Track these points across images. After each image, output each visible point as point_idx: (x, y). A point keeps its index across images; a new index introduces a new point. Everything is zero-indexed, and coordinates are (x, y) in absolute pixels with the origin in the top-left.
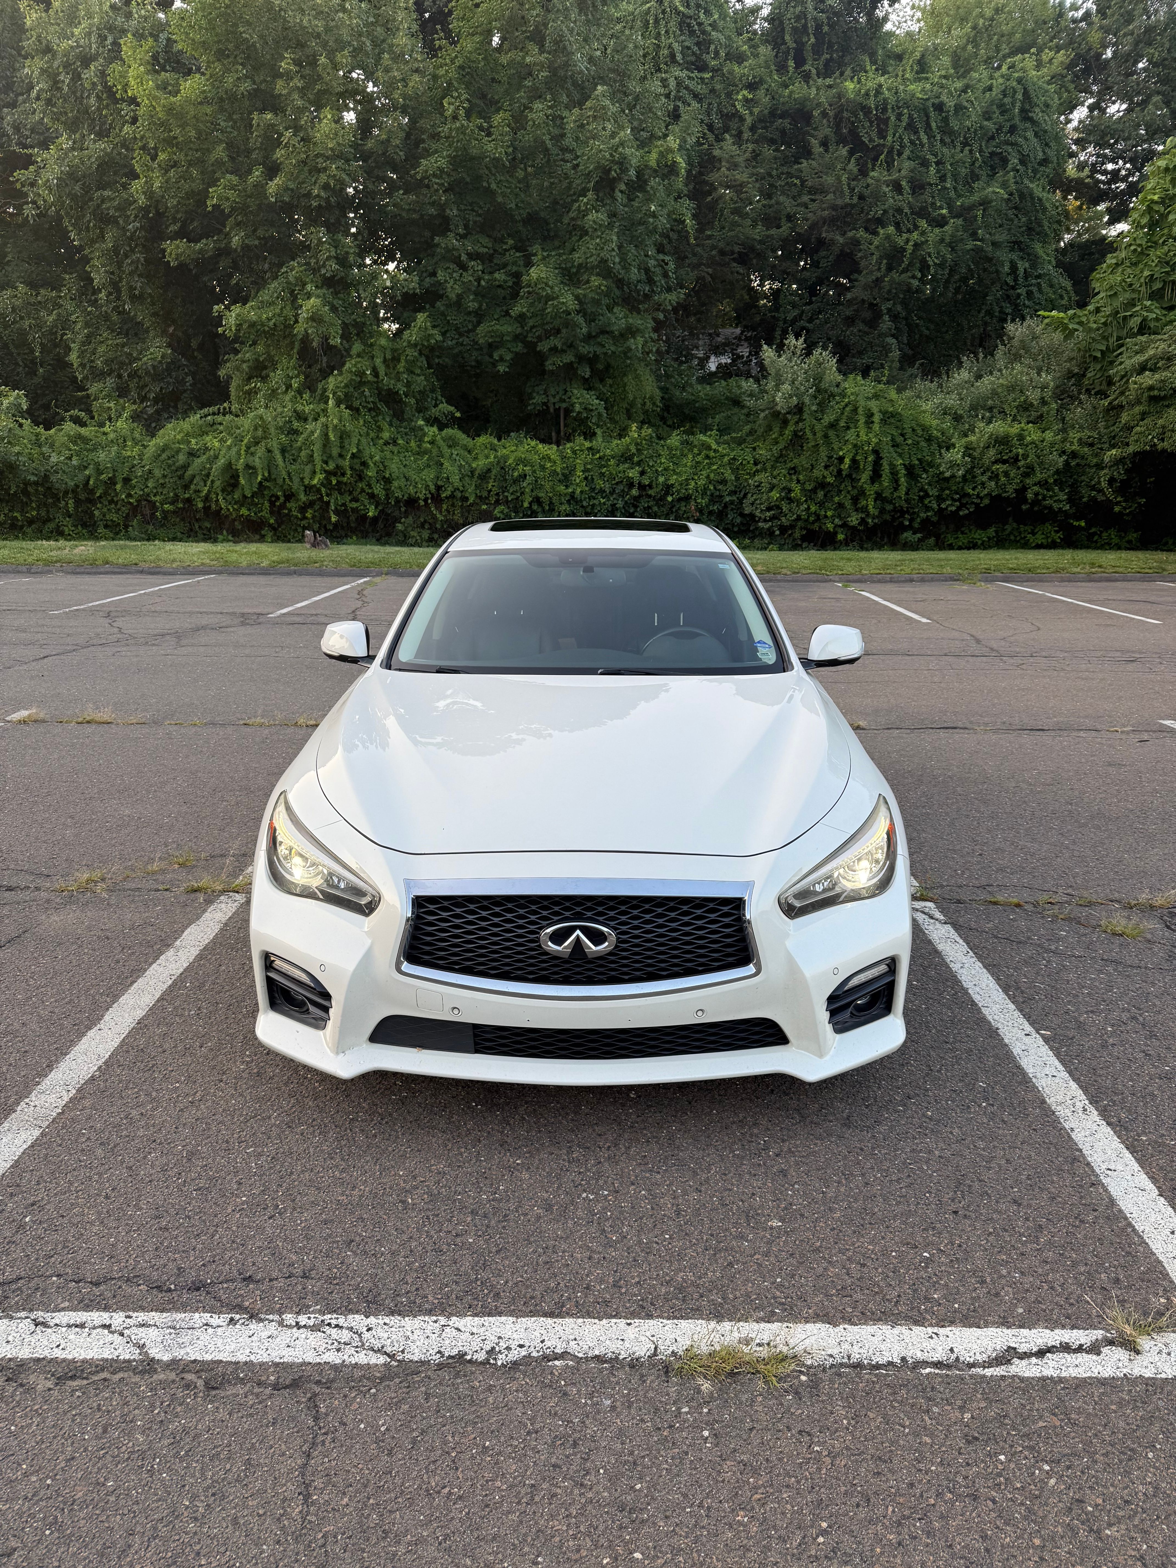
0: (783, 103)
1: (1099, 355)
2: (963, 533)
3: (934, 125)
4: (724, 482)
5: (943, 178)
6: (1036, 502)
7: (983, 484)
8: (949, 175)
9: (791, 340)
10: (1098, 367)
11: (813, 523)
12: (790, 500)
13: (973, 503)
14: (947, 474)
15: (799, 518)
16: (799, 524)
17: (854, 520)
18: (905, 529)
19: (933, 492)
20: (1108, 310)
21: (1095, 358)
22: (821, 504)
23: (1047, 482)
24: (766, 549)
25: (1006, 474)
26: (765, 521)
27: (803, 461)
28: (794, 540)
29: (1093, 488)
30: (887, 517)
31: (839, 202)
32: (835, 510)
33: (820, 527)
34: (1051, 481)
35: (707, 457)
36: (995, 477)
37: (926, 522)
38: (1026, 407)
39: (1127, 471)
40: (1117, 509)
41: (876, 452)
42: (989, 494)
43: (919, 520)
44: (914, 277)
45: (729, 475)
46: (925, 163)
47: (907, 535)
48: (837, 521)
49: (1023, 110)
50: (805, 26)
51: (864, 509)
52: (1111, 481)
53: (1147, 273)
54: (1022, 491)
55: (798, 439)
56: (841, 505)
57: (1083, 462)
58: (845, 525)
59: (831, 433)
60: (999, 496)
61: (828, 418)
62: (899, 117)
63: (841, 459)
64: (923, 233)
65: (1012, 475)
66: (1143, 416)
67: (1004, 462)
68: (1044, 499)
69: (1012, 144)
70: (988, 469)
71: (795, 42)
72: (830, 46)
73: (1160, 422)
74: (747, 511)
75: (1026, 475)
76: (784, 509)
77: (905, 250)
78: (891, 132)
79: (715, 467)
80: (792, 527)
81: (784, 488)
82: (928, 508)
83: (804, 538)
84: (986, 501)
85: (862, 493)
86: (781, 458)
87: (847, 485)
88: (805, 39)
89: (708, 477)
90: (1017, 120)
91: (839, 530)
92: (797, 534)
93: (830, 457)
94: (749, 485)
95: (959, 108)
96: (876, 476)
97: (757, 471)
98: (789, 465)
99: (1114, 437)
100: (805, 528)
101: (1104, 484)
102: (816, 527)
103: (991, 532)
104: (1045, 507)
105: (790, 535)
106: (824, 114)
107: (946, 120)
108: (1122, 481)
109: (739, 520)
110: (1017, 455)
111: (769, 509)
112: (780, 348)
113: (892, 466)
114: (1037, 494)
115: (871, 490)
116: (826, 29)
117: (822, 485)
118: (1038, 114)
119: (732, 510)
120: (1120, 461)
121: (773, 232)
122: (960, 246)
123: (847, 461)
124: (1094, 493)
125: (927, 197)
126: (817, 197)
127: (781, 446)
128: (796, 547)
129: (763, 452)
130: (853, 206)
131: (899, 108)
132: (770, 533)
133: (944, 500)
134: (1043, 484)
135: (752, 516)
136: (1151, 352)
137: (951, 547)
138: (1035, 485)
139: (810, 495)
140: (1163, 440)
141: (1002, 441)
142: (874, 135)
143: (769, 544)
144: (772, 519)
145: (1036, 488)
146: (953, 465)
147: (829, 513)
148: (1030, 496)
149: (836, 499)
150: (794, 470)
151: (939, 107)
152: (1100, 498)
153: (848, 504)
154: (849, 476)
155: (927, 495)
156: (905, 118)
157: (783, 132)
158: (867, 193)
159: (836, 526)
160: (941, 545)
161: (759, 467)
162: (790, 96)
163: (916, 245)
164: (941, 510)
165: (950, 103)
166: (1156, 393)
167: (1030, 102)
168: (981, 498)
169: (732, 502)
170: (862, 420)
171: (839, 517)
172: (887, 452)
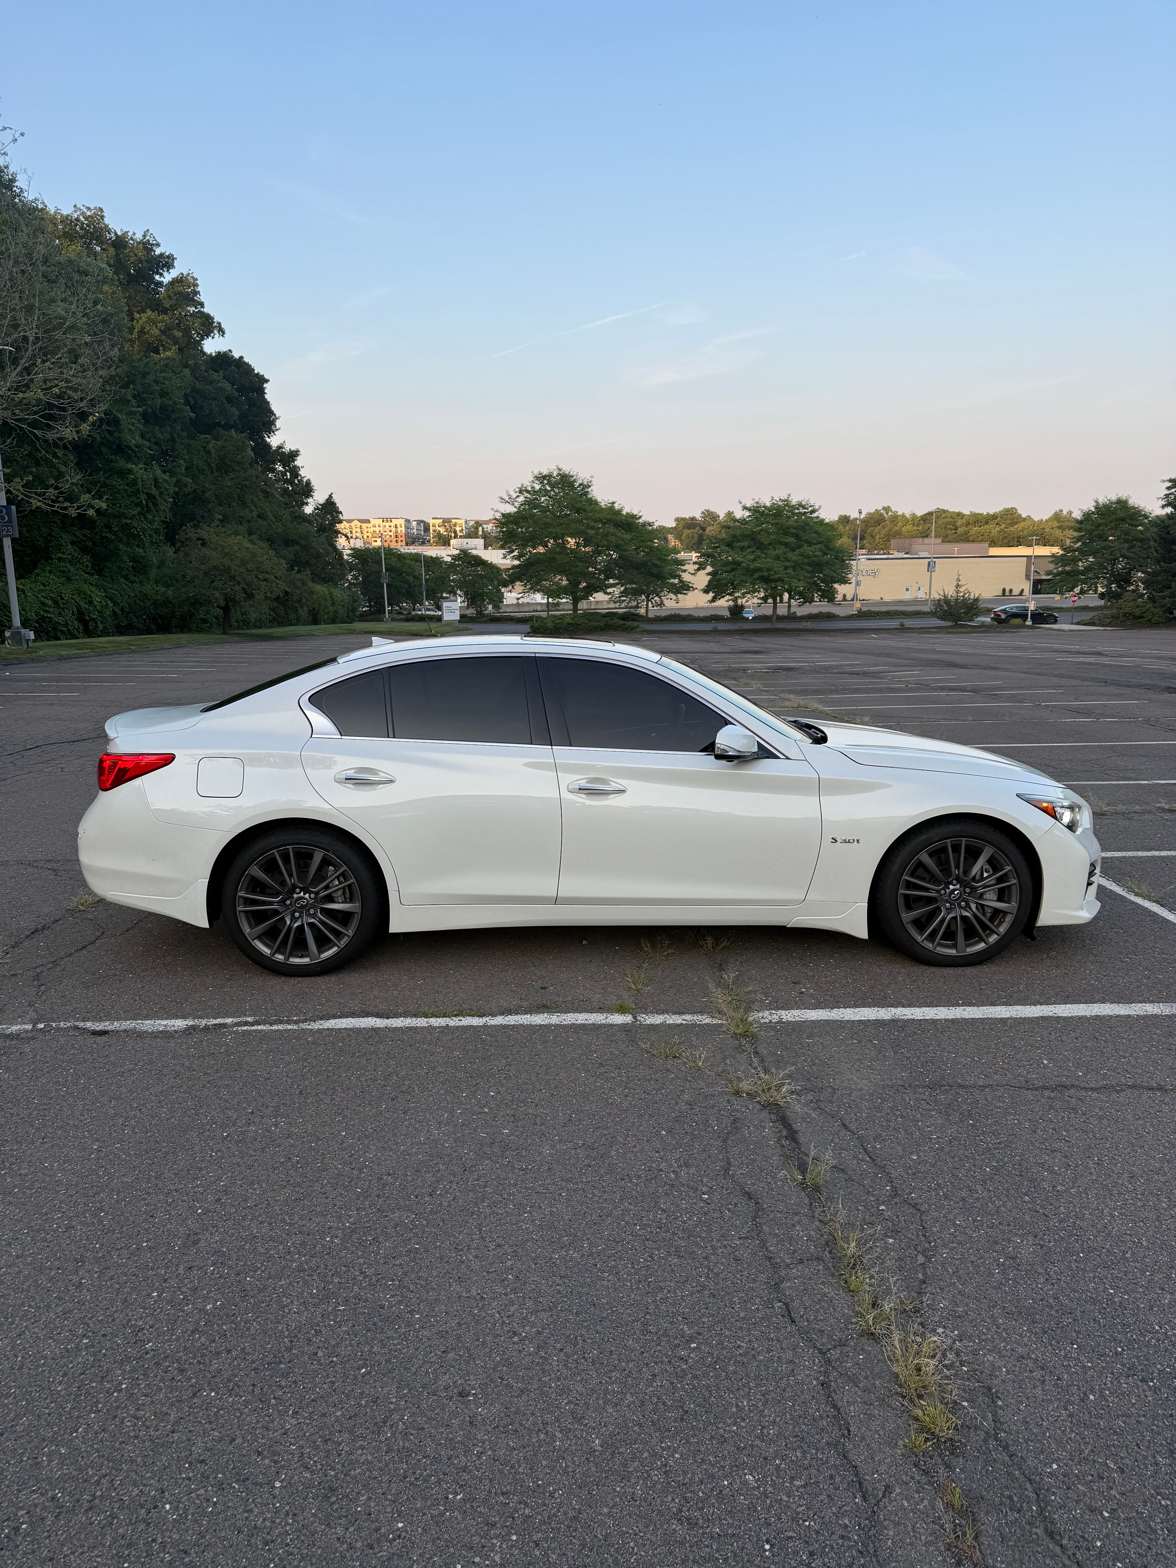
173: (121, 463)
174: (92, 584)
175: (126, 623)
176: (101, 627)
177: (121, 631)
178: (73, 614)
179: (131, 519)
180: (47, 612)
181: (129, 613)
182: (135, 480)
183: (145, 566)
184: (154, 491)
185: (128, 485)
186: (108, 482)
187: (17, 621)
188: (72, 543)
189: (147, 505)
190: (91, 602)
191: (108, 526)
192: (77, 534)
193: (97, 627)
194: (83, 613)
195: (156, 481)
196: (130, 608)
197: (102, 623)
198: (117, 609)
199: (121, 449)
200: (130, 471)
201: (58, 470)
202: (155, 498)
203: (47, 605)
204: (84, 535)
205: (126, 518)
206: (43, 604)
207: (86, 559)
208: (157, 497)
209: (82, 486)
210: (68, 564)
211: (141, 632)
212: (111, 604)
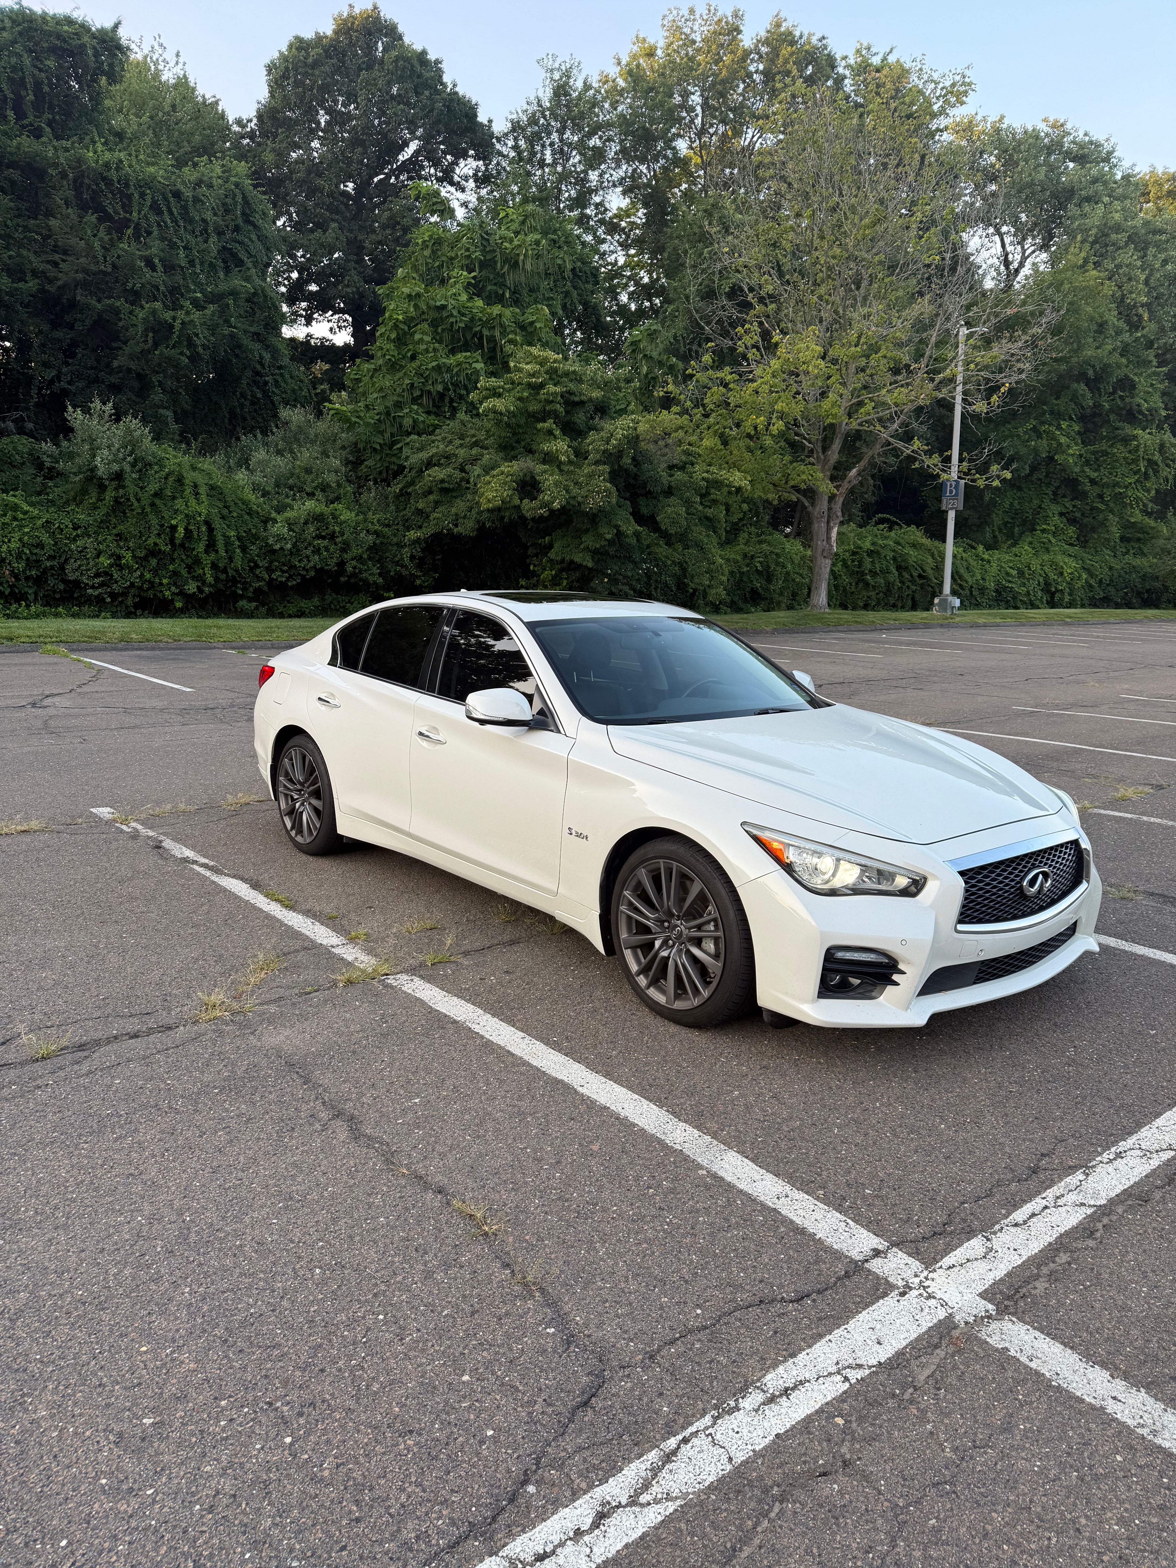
0: (10, 153)
1: (378, 447)
2: (289, 602)
3: (174, 210)
4: (41, 546)
5: (192, 263)
6: (354, 575)
7: (307, 557)
8: (197, 261)
9: (97, 404)
10: (378, 457)
11: (148, 589)
12: (121, 567)
13: (299, 574)
14: (277, 547)
15: (132, 585)
16: (132, 591)
17: (192, 587)
18: (242, 597)
19: (263, 563)
20: (380, 408)
21: (375, 450)
22: (155, 572)
23: (361, 557)
24: (98, 616)
25: (327, 549)
26: (93, 587)
27: (129, 526)
28: (127, 607)
29: (397, 563)
30: (221, 586)
31: (93, 267)
32: (170, 578)
33: (155, 595)
34: (365, 556)
35: (15, 519)
36: (317, 551)
37: (258, 591)
38: (324, 488)
39: (423, 550)
40: (418, 582)
41: (207, 523)
42: (315, 567)
43: (251, 589)
44: (182, 354)
45: (45, 538)
46: (173, 246)
47: (242, 603)
48: (173, 588)
49: (243, 214)
50: (23, 79)
51: (201, 579)
52: (412, 557)
53: (407, 381)
54: (342, 564)
55: (120, 507)
56: (175, 573)
57: (385, 541)
58: (181, 593)
59: (158, 502)
60: (322, 568)
61: (153, 487)
62: (142, 195)
63: (174, 528)
64: (188, 313)
65: (332, 550)
66: (437, 503)
67: (324, 538)
68: (360, 572)
69: (239, 242)
70: (310, 544)
71: (13, 93)
72: (51, 107)
73: (454, 510)
74: (71, 577)
75: (343, 550)
76: (116, 576)
77: (172, 327)
78: (136, 208)
79: (26, 530)
80: (124, 594)
81: (112, 555)
82: (259, 579)
83: (136, 606)
84: (313, 573)
85: (197, 561)
86: (104, 524)
87: (179, 553)
88: (23, 93)
89: (20, 540)
90: (240, 221)
91: (176, 598)
92: (130, 601)
93: (162, 526)
94: (70, 550)
95: (196, 200)
96: (211, 546)
97: (78, 536)
98: (114, 531)
99: (407, 521)
100: (139, 596)
101: (407, 561)
102: (150, 594)
103: (316, 601)
104: (361, 580)
105: (121, 602)
106: (64, 175)
107: (185, 208)
108: (420, 558)
109: (61, 586)
110: (334, 532)
111: (97, 575)
112: (87, 411)
113: (227, 538)
114: (354, 568)
115: (207, 560)
116: (46, 89)
117: (154, 552)
118: (257, 219)
119: (52, 575)
120: (417, 541)
121: (21, 285)
122: (218, 330)
123: (181, 530)
124: (398, 568)
125: (178, 278)
126: (68, 258)
127: (103, 511)
128: (129, 615)
129: (82, 517)
130: (105, 273)
131: (140, 187)
132: (100, 600)
133: (273, 571)
134: (359, 558)
135: (77, 583)
136: (434, 450)
137: (281, 616)
138: (352, 559)
139: (142, 561)
140: (456, 526)
141: (319, 518)
142: (119, 207)
143: (100, 611)
144: (102, 585)
145: (354, 563)
146: (280, 538)
147: (165, 581)
148: (349, 569)
149: (171, 567)
150: (120, 536)
151: (177, 195)
152: (404, 572)
153: (184, 572)
154: (182, 545)
155: (257, 566)
156: (149, 198)
157: (13, 183)
158: (120, 263)
159: (174, 594)
160: (272, 614)
161: (79, 532)
162: (18, 148)
163: (183, 323)
164: (271, 580)
165: (188, 193)
166: (446, 485)
167: (250, 208)
168: (307, 570)
169: (52, 568)
170: (188, 491)
171: (175, 584)
172: (217, 524)
173: (1128, 430)
174: (1070, 555)
175: (1102, 595)
176: (1067, 598)
177: (1094, 603)
178: (1039, 584)
179: (1126, 487)
180: (1010, 582)
181: (1108, 585)
182: (1138, 446)
183: (1153, 538)
184: (1157, 457)
185: (1130, 452)
186: (1109, 450)
187: (947, 588)
188: (1061, 514)
189: (1146, 473)
190: (1062, 574)
191: (1101, 496)
192: (1067, 505)
193: (1062, 599)
194: (1050, 584)
195: (1162, 446)
196: (1111, 580)
197: (1070, 594)
198: (1092, 582)
199: (1132, 416)
200: (1135, 437)
201: (1058, 441)
202: (1157, 464)
203: (1011, 576)
204: (1074, 506)
205: (1120, 487)
206: (1008, 574)
207: (1071, 531)
208: (1160, 463)
209: (1081, 456)
210: (1050, 537)
211: (1118, 606)
212: (1084, 576)
